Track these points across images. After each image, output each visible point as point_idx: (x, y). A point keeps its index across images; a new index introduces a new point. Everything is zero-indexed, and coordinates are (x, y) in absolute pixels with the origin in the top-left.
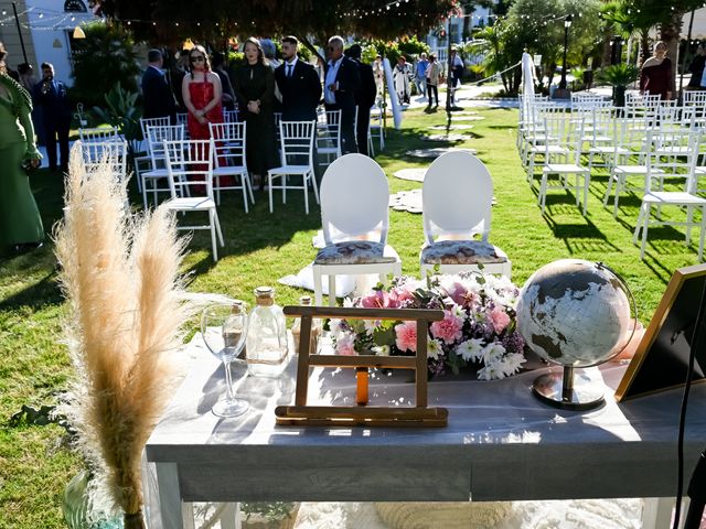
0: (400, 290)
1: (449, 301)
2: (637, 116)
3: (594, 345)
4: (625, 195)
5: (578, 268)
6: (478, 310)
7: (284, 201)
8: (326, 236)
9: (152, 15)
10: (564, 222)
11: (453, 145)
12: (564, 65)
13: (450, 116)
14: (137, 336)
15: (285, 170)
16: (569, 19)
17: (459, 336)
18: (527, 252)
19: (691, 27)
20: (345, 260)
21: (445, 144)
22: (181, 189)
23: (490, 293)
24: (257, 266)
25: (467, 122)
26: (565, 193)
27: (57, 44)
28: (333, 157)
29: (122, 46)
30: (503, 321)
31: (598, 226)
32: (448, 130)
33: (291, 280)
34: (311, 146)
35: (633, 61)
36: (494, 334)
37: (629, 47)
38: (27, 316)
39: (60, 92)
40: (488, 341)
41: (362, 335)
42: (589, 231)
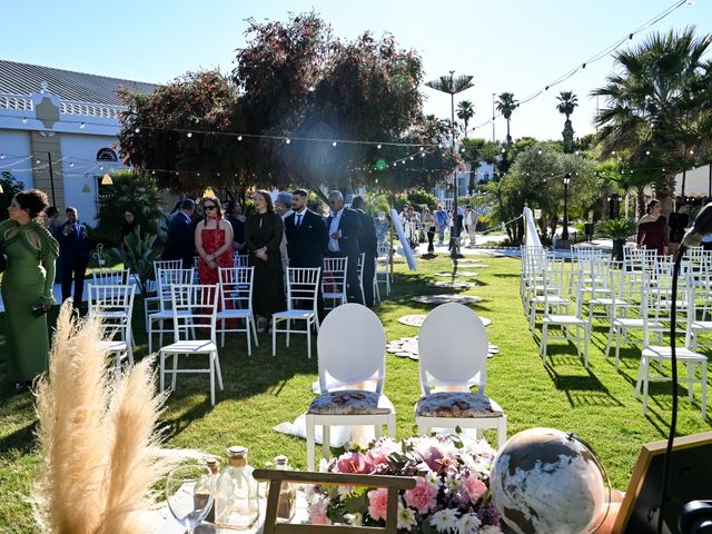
0: (375, 453)
1: (424, 467)
2: (636, 269)
3: (567, 522)
4: (627, 346)
5: (549, 438)
6: (453, 477)
7: (288, 345)
8: (322, 384)
9: (177, 166)
10: (565, 374)
11: (458, 292)
12: (565, 218)
13: (456, 263)
14: (105, 495)
15: (291, 314)
16: (567, 177)
17: (433, 504)
18: (528, 403)
19: (683, 187)
20: (339, 411)
21: (451, 291)
22: (187, 331)
23: (467, 459)
24: (254, 412)
25: (472, 270)
26: (567, 343)
27: (86, 189)
28: (338, 302)
29: (147, 192)
30: (479, 491)
31: (600, 379)
32: (454, 277)
33: (287, 427)
34: (316, 292)
35: (632, 215)
36: (470, 503)
37: (626, 202)
38: (13, 460)
39: (81, 235)
40: (464, 511)
41: (336, 500)
42: (591, 383)
